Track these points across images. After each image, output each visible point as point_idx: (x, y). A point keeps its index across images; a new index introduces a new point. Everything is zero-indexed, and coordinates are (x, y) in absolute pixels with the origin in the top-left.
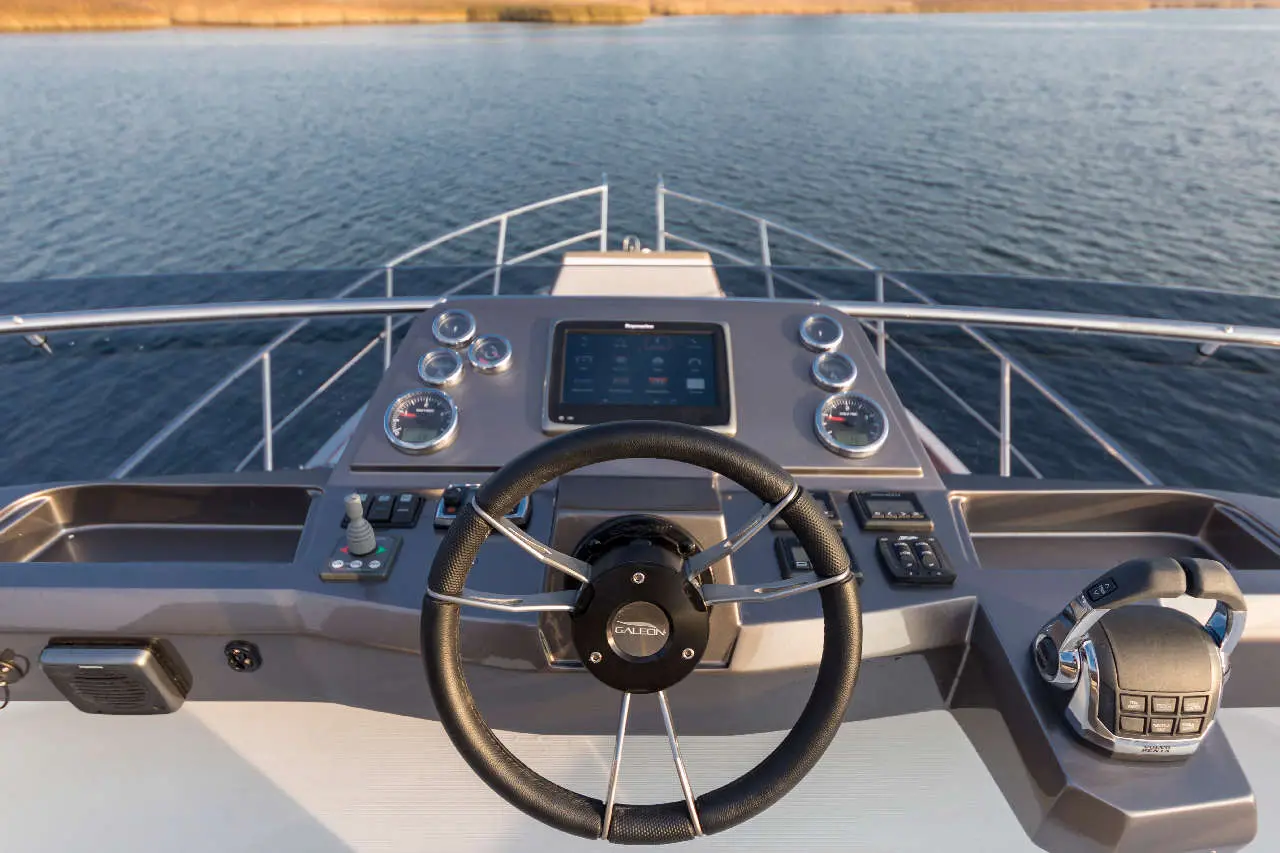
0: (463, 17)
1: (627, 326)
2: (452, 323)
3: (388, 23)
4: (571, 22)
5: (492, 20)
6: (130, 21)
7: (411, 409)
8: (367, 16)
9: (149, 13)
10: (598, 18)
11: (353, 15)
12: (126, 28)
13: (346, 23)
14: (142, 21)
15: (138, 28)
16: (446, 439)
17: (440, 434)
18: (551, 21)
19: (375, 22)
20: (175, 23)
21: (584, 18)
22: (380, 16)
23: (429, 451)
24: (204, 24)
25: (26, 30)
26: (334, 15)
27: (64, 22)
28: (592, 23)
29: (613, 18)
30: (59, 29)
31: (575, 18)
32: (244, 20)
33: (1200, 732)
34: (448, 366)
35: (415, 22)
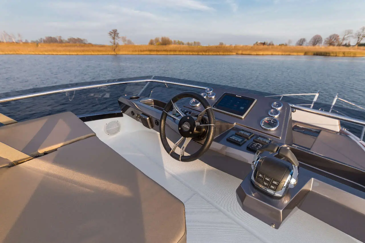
0: (303, 54)
3: (282, 55)
5: (311, 55)
6: (229, 54)
8: (277, 53)
9: (233, 52)
10: (346, 55)
11: (274, 53)
12: (228, 55)
13: (272, 55)
14: (231, 54)
15: (230, 55)
18: (329, 56)
19: (279, 55)
20: (237, 54)
21: (341, 55)
22: (280, 53)
24: (242, 54)
25: (212, 55)
26: (270, 53)
29: (352, 55)
30: (217, 55)
31: (338, 55)
32: (250, 54)
35: (290, 55)
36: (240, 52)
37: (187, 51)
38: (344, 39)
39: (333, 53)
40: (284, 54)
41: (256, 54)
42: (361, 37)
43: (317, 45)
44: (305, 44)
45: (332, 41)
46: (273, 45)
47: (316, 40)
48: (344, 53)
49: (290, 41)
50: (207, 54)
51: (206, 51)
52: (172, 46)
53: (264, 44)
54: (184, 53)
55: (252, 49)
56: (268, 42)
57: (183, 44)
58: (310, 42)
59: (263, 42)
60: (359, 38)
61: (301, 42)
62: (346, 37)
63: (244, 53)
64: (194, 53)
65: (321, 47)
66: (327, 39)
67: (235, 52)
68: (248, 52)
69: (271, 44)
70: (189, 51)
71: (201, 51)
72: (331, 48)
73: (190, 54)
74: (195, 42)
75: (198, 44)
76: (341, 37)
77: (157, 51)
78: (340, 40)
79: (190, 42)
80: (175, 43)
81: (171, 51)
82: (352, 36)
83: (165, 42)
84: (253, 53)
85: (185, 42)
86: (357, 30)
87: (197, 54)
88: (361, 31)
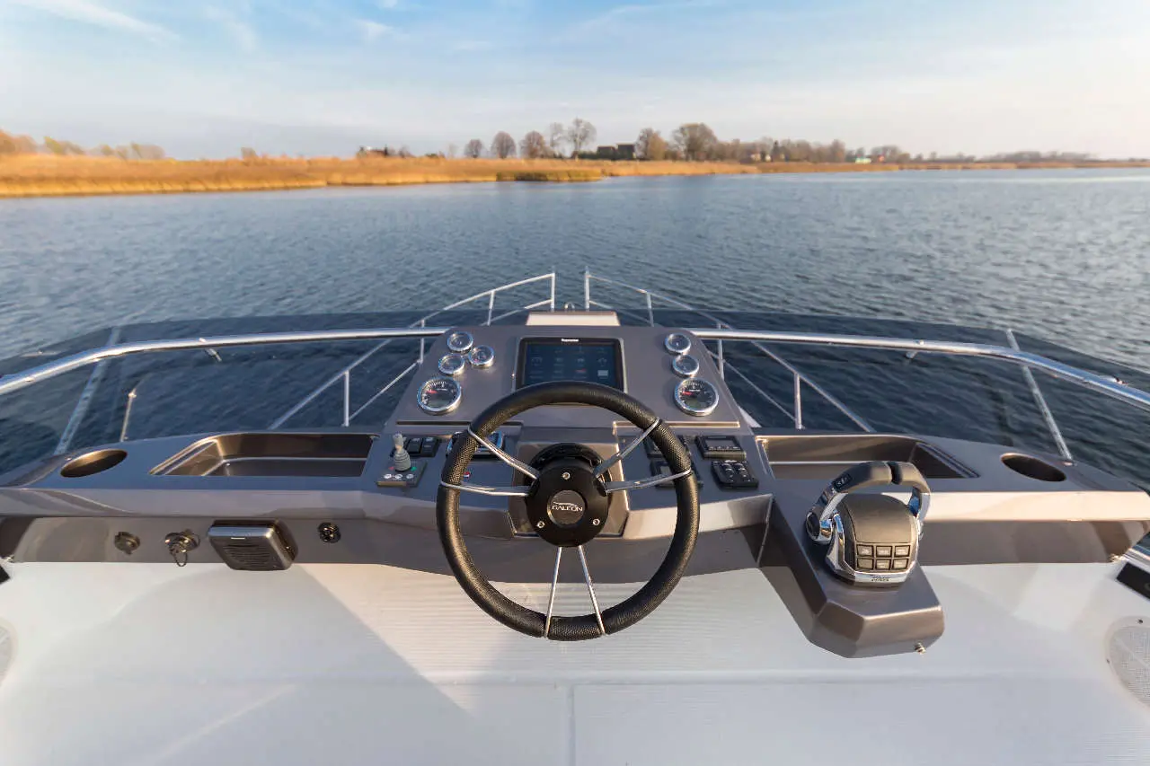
0: (494, 178)
1: (563, 340)
2: (459, 340)
3: (451, 182)
4: (558, 181)
5: (511, 180)
6: (304, 184)
7: (434, 388)
8: (438, 179)
9: (314, 179)
10: (574, 178)
11: (431, 178)
12: (302, 187)
13: (428, 182)
14: (312, 184)
15: (309, 187)
16: (453, 406)
17: (450, 402)
18: (547, 180)
20: (329, 184)
21: (567, 178)
22: (447, 179)
23: (444, 413)
24: (346, 184)
26: (420, 178)
27: (266, 185)
28: (571, 181)
29: (583, 178)
30: (263, 189)
31: (560, 178)
32: (368, 181)
33: (906, 568)
34: (456, 364)
35: (467, 182)
36: (337, 178)
37: (127, 180)
38: (553, 144)
39: (551, 174)
40: (454, 179)
41: (384, 181)
42: (578, 139)
43: (509, 155)
44: (482, 153)
45: (534, 147)
46: (411, 155)
47: (504, 146)
48: (569, 174)
49: (452, 148)
50: (224, 186)
51: (213, 178)
53: (385, 153)
54: (118, 187)
56: (395, 147)
57: (78, 151)
58: (492, 148)
59: (383, 149)
60: (575, 141)
61: (474, 149)
62: (555, 138)
63: (350, 179)
64: (167, 187)
65: (518, 161)
66: (524, 141)
67: (322, 179)
69: (406, 153)
70: (142, 180)
71: (196, 179)
72: (540, 164)
73: (149, 193)
74: (135, 147)
75: (156, 153)
76: (547, 139)
78: (548, 145)
79: (111, 146)
82: (564, 138)
84: (375, 181)
86: (567, 124)
87: (180, 187)
88: (574, 127)
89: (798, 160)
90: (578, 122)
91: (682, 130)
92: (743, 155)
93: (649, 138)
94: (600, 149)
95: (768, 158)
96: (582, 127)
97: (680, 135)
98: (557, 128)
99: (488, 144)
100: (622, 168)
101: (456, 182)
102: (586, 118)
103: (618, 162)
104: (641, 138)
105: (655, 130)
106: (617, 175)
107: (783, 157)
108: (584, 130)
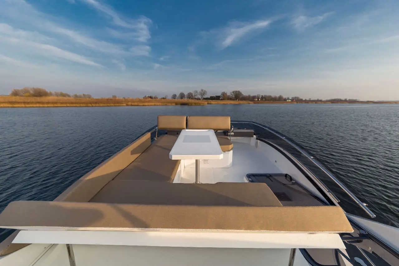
0: (175, 104)
3: (162, 105)
4: (191, 105)
6: (119, 105)
8: (158, 104)
9: (123, 104)
11: (156, 104)
12: (119, 106)
13: (155, 105)
14: (122, 105)
19: (160, 105)
20: (127, 105)
22: (160, 104)
24: (132, 105)
25: (103, 106)
26: (153, 104)
28: (195, 105)
30: (108, 106)
32: (138, 104)
36: (130, 103)
37: (72, 103)
39: (190, 103)
40: (163, 104)
41: (142, 105)
43: (183, 98)
44: (176, 97)
45: (190, 96)
46: (157, 98)
47: (182, 96)
50: (97, 105)
51: (96, 103)
52: (50, 98)
53: (151, 97)
54: (68, 105)
55: (140, 101)
56: (154, 96)
57: (69, 96)
58: (179, 96)
59: (150, 96)
60: (202, 95)
61: (174, 96)
62: (196, 94)
63: (133, 104)
64: (81, 105)
65: (185, 100)
66: (187, 95)
67: (125, 103)
68: (136, 104)
69: (156, 97)
70: (76, 103)
72: (190, 101)
75: (89, 96)
76: (194, 94)
77: (24, 103)
78: (194, 96)
79: (78, 95)
80: (57, 95)
81: (48, 103)
82: (198, 94)
83: (39, 93)
84: (140, 104)
85: (72, 94)
86: (199, 90)
87: (85, 105)
88: (201, 91)
89: (268, 100)
90: (202, 90)
91: (233, 92)
92: (252, 99)
93: (224, 94)
94: (211, 97)
95: (260, 100)
96: (203, 91)
97: (233, 94)
98: (196, 92)
99: (178, 95)
100: (213, 102)
101: (163, 105)
102: (204, 89)
103: (213, 100)
104: (222, 94)
105: (226, 92)
106: (212, 104)
107: (264, 99)
108: (204, 92)
